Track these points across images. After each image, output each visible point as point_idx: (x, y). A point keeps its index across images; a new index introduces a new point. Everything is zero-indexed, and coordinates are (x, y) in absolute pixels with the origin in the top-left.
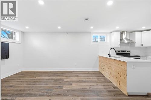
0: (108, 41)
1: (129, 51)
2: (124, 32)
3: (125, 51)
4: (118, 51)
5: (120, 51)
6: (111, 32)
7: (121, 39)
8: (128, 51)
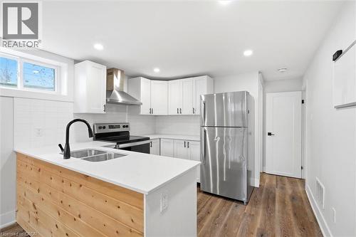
0: (64, 91)
1: (127, 126)
2: (116, 70)
3: (119, 127)
4: (100, 128)
5: (104, 128)
6: (76, 61)
7: (109, 91)
8: (124, 127)
